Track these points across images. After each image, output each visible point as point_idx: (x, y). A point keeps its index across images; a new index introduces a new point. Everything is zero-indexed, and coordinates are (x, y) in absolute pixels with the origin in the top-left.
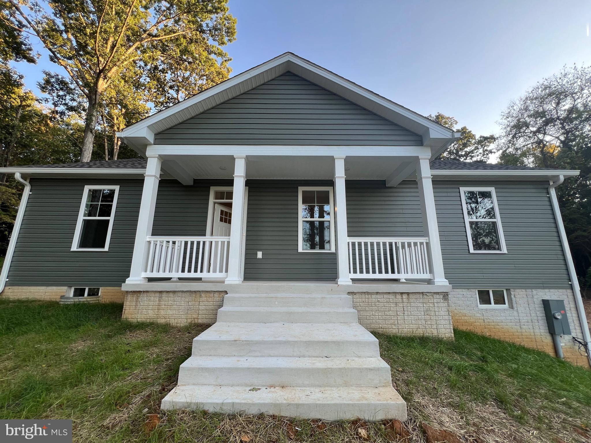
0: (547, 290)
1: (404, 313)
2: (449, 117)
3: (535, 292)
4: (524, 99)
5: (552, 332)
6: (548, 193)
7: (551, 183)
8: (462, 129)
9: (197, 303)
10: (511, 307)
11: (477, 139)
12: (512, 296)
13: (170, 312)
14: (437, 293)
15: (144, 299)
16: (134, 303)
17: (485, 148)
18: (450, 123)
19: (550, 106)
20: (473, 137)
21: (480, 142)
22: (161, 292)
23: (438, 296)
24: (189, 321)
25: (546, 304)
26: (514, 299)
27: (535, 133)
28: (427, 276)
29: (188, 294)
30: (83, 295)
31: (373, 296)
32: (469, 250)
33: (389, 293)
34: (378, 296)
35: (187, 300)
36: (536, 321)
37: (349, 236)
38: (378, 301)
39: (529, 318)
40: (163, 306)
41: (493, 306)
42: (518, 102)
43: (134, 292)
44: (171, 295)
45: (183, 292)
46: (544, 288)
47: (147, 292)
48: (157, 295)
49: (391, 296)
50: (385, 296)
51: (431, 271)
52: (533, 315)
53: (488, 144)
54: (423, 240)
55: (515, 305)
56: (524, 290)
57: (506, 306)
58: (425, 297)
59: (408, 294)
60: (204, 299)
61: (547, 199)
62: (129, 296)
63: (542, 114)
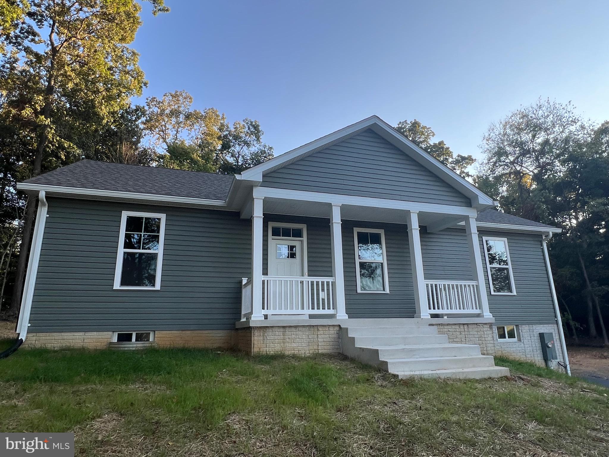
0: (542, 325)
1: (466, 340)
2: (426, 127)
3: (534, 326)
4: (503, 123)
5: (546, 359)
6: (542, 245)
7: (544, 238)
8: (440, 143)
9: (316, 336)
10: (520, 340)
11: (454, 157)
12: (520, 331)
13: (294, 345)
14: (486, 324)
15: (269, 334)
16: (261, 338)
17: (463, 169)
18: (426, 134)
19: (526, 137)
20: (450, 154)
21: (457, 162)
22: (284, 327)
23: (486, 326)
24: (311, 352)
25: (542, 336)
26: (521, 334)
27: (512, 163)
28: (478, 311)
29: (307, 328)
30: (131, 340)
31: (446, 327)
32: (490, 292)
33: (455, 324)
34: (449, 327)
35: (307, 334)
36: (536, 351)
37: (425, 278)
38: (449, 331)
39: (531, 348)
40: (288, 340)
41: (507, 339)
42: (498, 126)
43: (261, 327)
44: (293, 329)
45: (304, 326)
46: (541, 324)
47: (272, 327)
48: (282, 330)
49: (457, 327)
50: (453, 327)
51: (481, 308)
52: (534, 345)
53: (465, 165)
54: (474, 283)
55: (522, 338)
56: (527, 326)
57: (516, 339)
58: (478, 327)
59: (467, 324)
60: (321, 332)
61: (541, 250)
62: (256, 331)
63: (521, 144)
